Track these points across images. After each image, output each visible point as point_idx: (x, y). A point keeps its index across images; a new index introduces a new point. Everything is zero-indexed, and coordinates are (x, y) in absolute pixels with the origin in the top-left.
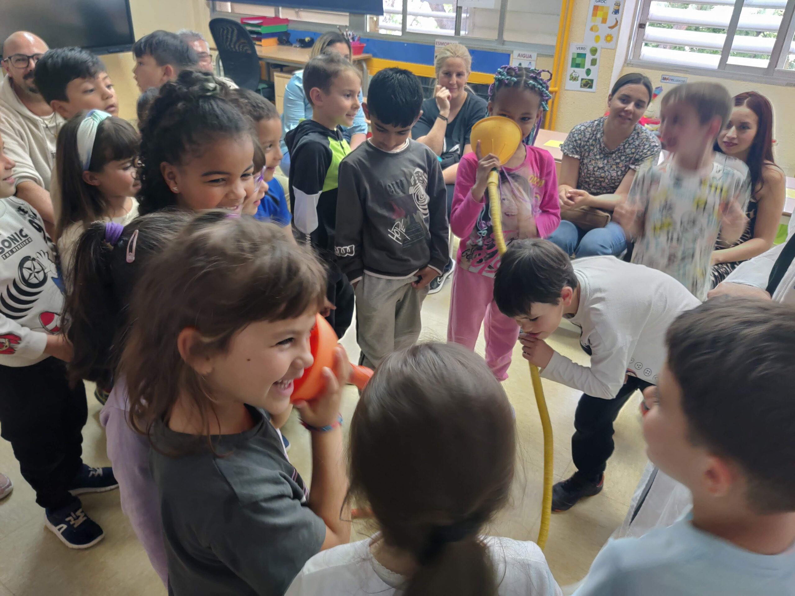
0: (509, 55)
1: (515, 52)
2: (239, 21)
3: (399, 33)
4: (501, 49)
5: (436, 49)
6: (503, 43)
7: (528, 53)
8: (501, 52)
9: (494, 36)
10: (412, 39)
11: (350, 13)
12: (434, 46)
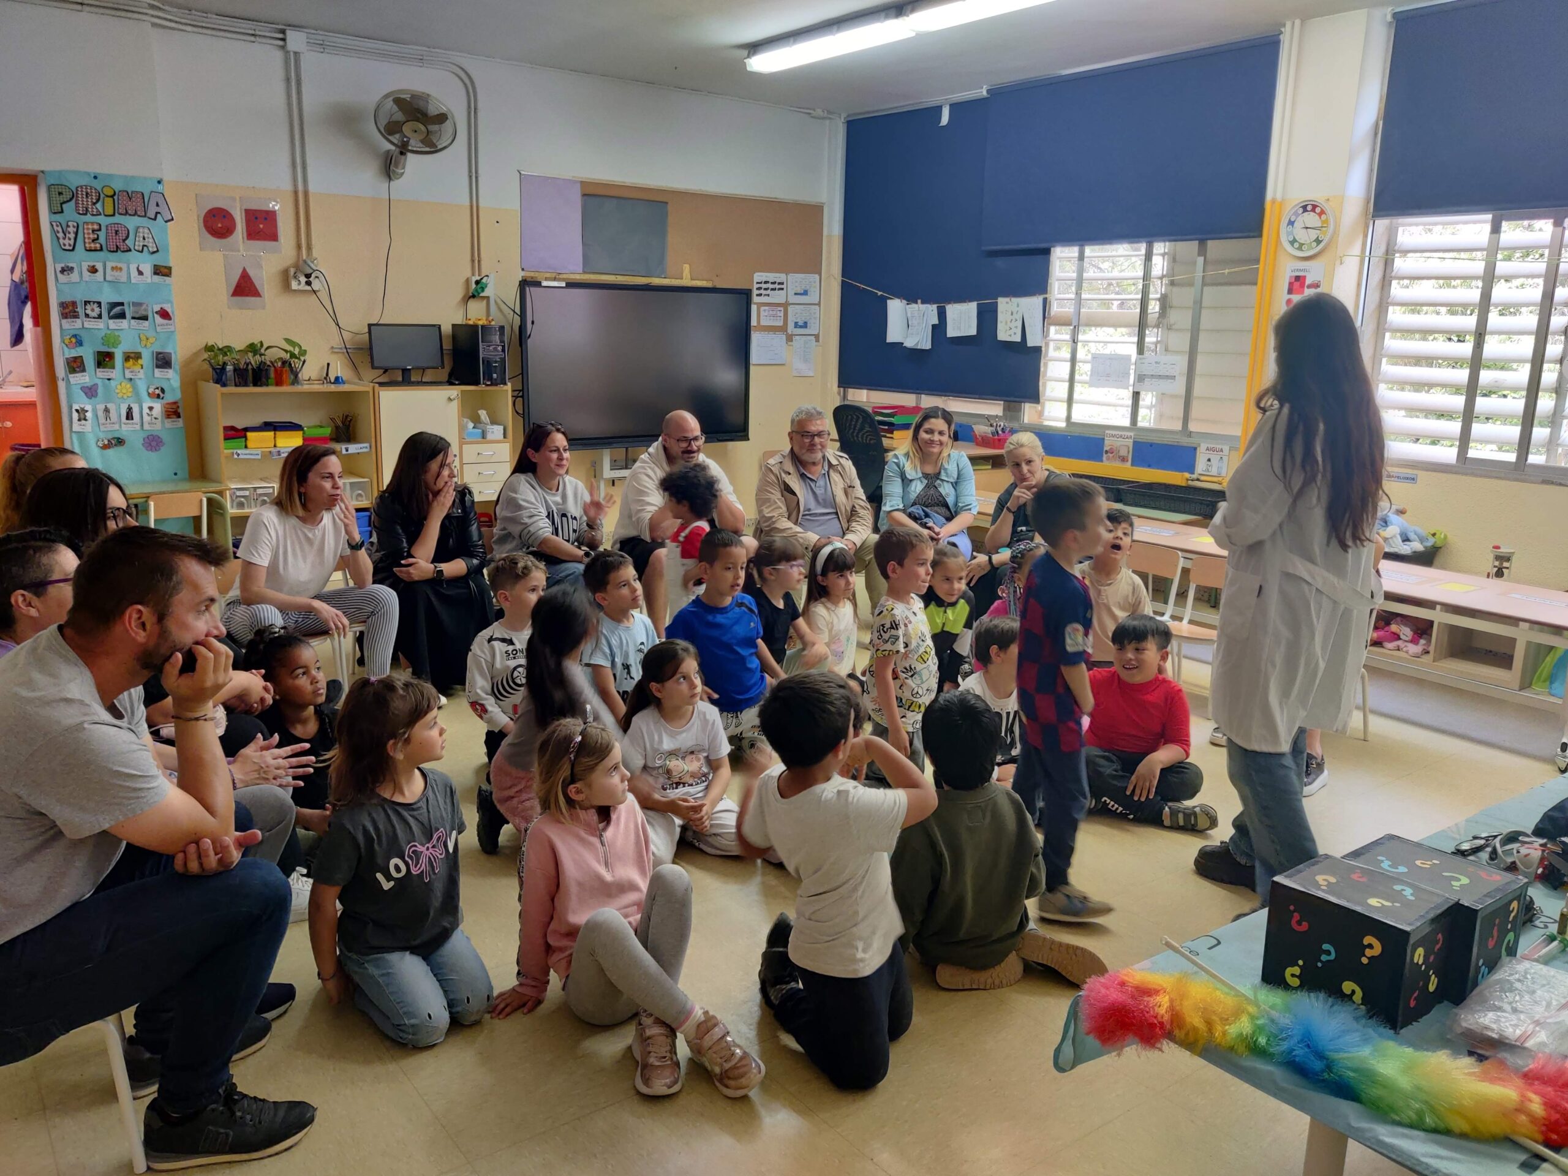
0: (1195, 449)
1: (1202, 445)
2: (870, 410)
3: (1063, 425)
4: (1185, 441)
5: (1106, 442)
6: (1190, 434)
7: (1219, 447)
8: (1185, 445)
9: (1178, 426)
10: (1077, 432)
11: (1004, 401)
12: (1104, 439)
